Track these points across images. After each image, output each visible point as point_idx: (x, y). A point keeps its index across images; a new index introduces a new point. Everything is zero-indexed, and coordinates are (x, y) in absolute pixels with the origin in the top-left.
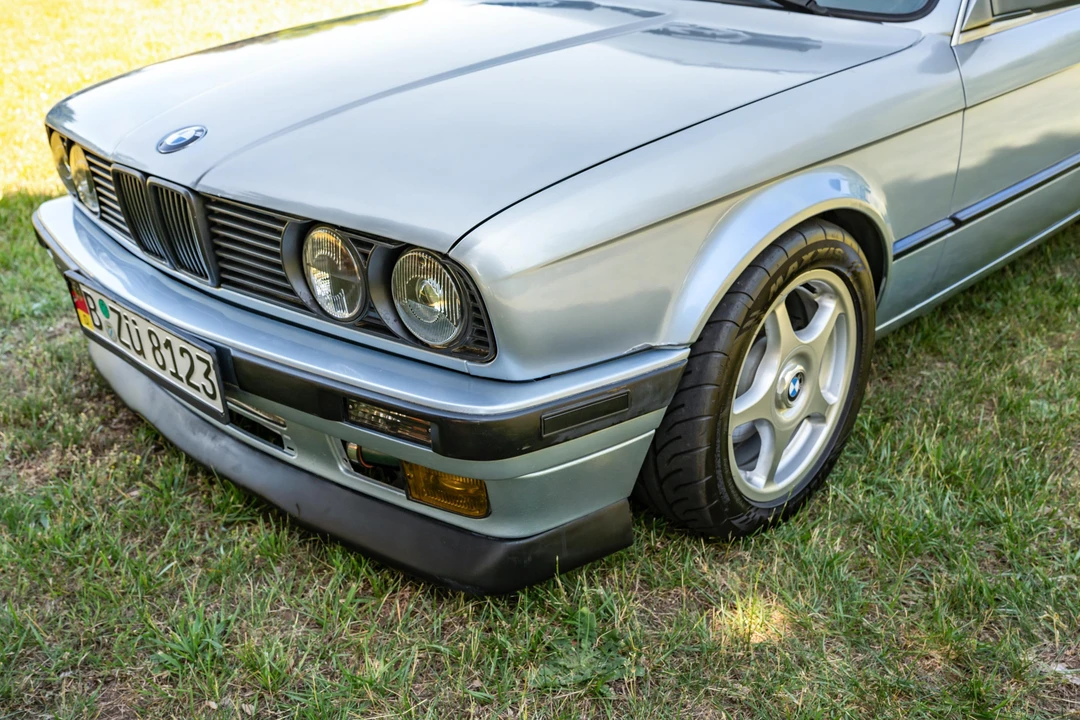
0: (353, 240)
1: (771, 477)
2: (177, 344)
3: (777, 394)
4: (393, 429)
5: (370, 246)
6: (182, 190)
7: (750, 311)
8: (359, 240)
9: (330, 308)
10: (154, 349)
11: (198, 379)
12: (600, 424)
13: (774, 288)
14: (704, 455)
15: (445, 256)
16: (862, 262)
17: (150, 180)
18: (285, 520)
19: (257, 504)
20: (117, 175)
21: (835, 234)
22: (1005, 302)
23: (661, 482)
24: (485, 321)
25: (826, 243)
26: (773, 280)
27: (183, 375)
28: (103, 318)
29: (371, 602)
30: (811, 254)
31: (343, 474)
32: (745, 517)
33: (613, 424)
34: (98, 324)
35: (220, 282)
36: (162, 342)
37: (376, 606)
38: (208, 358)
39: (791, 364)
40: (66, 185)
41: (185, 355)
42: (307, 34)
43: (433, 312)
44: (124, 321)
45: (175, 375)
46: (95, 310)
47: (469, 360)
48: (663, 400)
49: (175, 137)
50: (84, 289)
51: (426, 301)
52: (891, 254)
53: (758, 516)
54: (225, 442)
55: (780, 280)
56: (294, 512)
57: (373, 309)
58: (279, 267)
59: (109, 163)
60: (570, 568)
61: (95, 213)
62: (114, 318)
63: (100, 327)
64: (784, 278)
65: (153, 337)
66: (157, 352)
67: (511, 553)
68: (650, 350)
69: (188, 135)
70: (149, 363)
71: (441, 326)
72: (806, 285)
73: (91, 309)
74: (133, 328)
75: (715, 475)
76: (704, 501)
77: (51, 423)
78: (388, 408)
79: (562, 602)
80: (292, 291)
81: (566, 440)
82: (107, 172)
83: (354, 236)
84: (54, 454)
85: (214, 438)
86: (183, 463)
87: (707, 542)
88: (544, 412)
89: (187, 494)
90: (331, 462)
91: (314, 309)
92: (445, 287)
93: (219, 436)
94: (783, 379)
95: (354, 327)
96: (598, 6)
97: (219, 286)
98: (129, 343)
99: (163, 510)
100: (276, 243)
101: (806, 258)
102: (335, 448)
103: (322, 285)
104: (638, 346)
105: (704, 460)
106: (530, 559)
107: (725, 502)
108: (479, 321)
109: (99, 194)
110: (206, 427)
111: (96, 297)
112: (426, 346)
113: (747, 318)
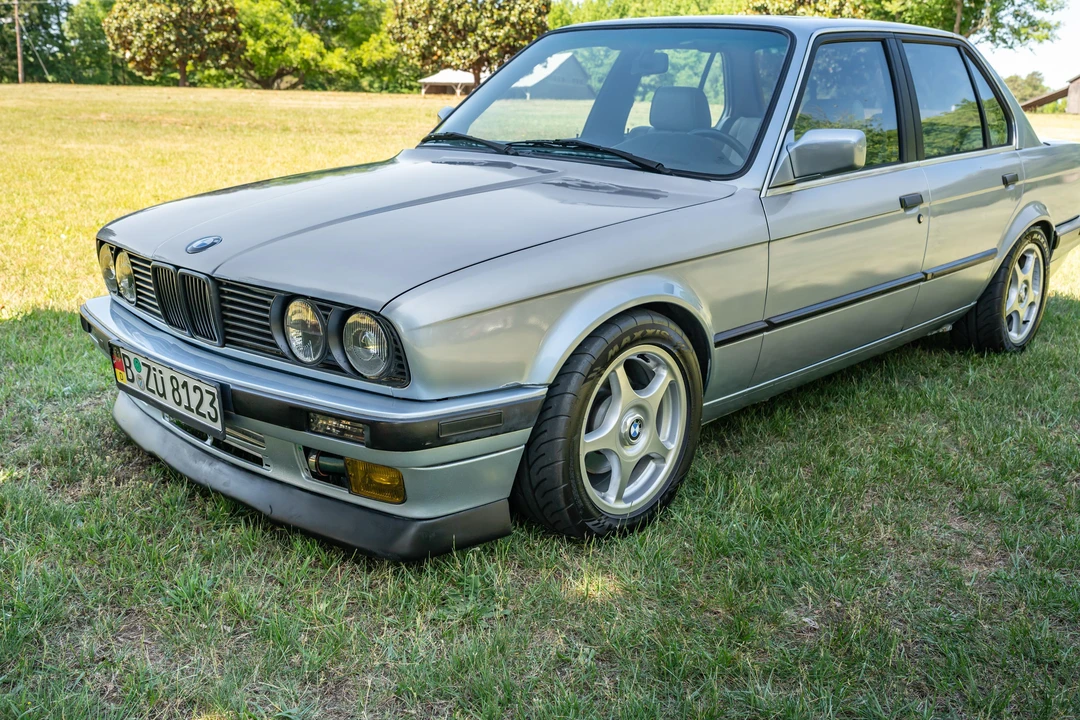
0: (319, 306)
1: (619, 497)
2: (192, 383)
3: (620, 434)
4: (342, 435)
5: (329, 309)
6: (203, 277)
7: (593, 367)
8: (321, 305)
9: (301, 356)
10: (174, 390)
11: (205, 408)
12: (482, 433)
13: (611, 353)
14: (561, 467)
15: (378, 314)
16: (685, 343)
17: (181, 270)
18: (260, 517)
19: (240, 509)
20: (155, 270)
21: (660, 320)
22: (846, 403)
23: (534, 491)
24: (403, 357)
25: (652, 326)
26: (611, 347)
27: (194, 407)
28: (136, 373)
29: (319, 571)
30: (641, 332)
31: (304, 480)
32: (596, 522)
33: (492, 435)
34: (131, 378)
35: (225, 343)
36: (181, 384)
37: (322, 574)
38: (214, 391)
39: (632, 412)
40: (107, 284)
41: (197, 391)
42: (300, 181)
43: (369, 354)
44: (152, 372)
45: (188, 408)
46: (130, 367)
47: (393, 386)
48: (528, 421)
49: (199, 243)
50: (122, 351)
51: (364, 345)
52: (712, 341)
53: (607, 524)
54: (219, 466)
55: (616, 348)
56: (267, 511)
57: (330, 353)
58: (268, 328)
59: (149, 263)
60: (464, 546)
61: (132, 303)
62: (144, 370)
63: (132, 381)
64: (619, 346)
65: (174, 381)
66: (176, 392)
67: (422, 530)
68: (519, 388)
69: (208, 241)
70: (169, 403)
71: (374, 363)
72: (642, 356)
73: (126, 367)
74: (159, 376)
75: (570, 484)
76: (563, 504)
77: (82, 463)
78: (339, 418)
79: (455, 572)
80: (275, 345)
81: (457, 442)
82: (147, 269)
83: (319, 303)
84: (86, 482)
85: (210, 464)
86: (185, 487)
87: (569, 540)
88: (441, 420)
89: (187, 509)
90: (296, 470)
91: (290, 357)
92: (378, 336)
93: (215, 462)
94: (626, 423)
95: (317, 368)
96: (515, 165)
97: (223, 346)
98: (155, 389)
99: (169, 517)
100: (266, 311)
101: (637, 334)
102: (299, 456)
103: (296, 338)
104: (511, 383)
105: (561, 471)
106: (434, 535)
107: (579, 506)
108: (400, 358)
109: (138, 286)
110: (205, 456)
111: (132, 357)
112: (364, 378)
113: (591, 371)
